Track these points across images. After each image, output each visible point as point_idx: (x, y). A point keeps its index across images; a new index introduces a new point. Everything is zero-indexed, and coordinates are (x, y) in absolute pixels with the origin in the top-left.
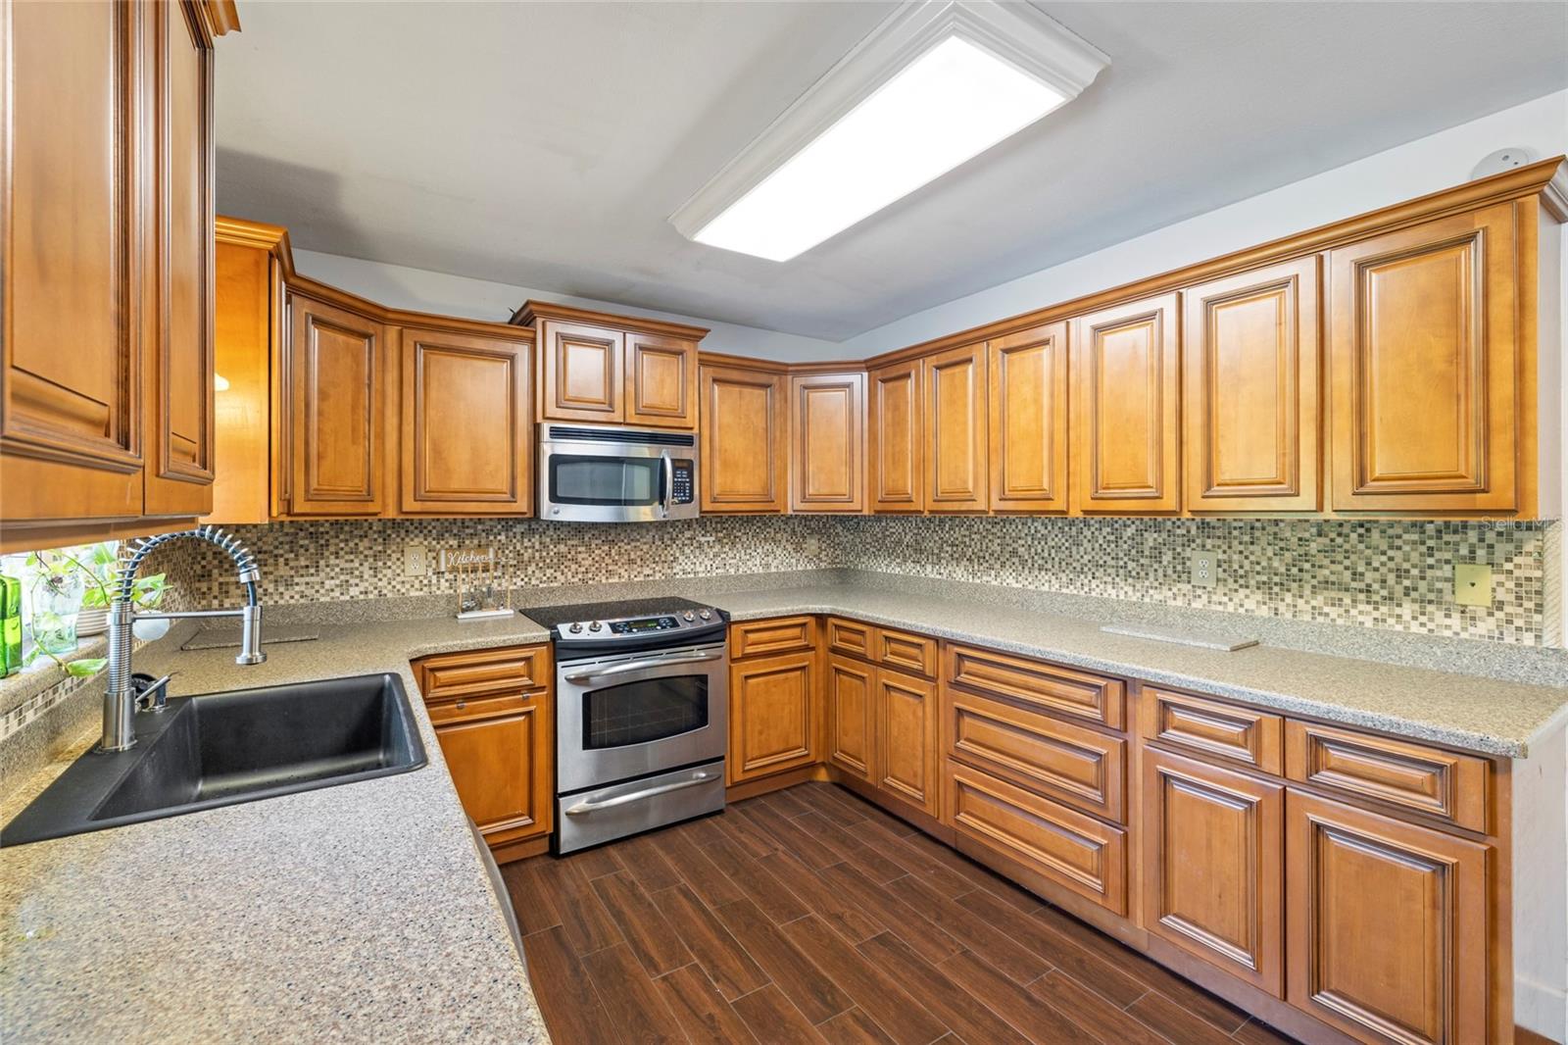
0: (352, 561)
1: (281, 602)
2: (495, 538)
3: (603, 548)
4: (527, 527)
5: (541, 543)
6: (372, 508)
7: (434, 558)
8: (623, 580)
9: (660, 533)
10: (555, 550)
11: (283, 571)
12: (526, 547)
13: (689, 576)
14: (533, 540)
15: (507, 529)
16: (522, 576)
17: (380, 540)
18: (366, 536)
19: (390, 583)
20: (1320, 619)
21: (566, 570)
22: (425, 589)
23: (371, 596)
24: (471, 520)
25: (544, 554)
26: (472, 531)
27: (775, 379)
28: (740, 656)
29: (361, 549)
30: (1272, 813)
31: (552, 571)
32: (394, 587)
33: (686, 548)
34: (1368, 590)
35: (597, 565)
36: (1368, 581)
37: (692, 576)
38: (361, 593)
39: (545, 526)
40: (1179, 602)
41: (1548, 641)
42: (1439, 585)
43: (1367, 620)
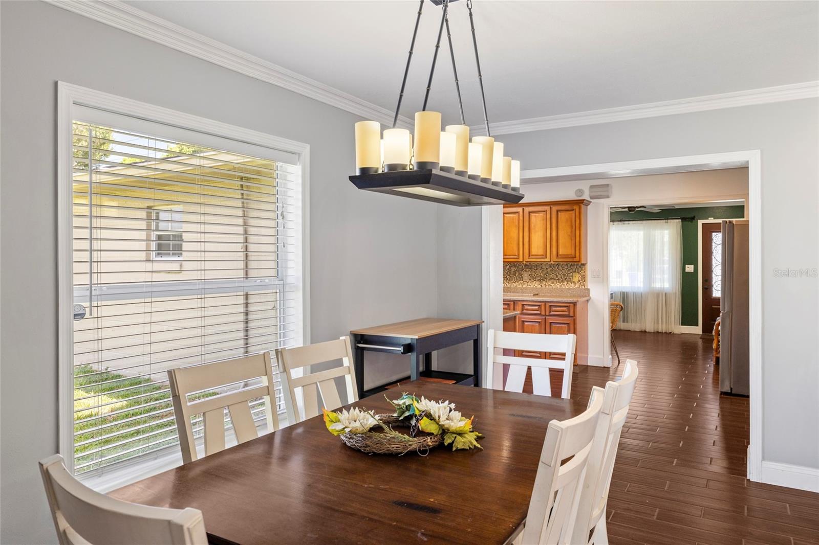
20: (550, 287)
30: (543, 322)
34: (559, 280)
36: (559, 277)
40: (520, 286)
41: (586, 287)
42: (571, 277)
43: (558, 286)
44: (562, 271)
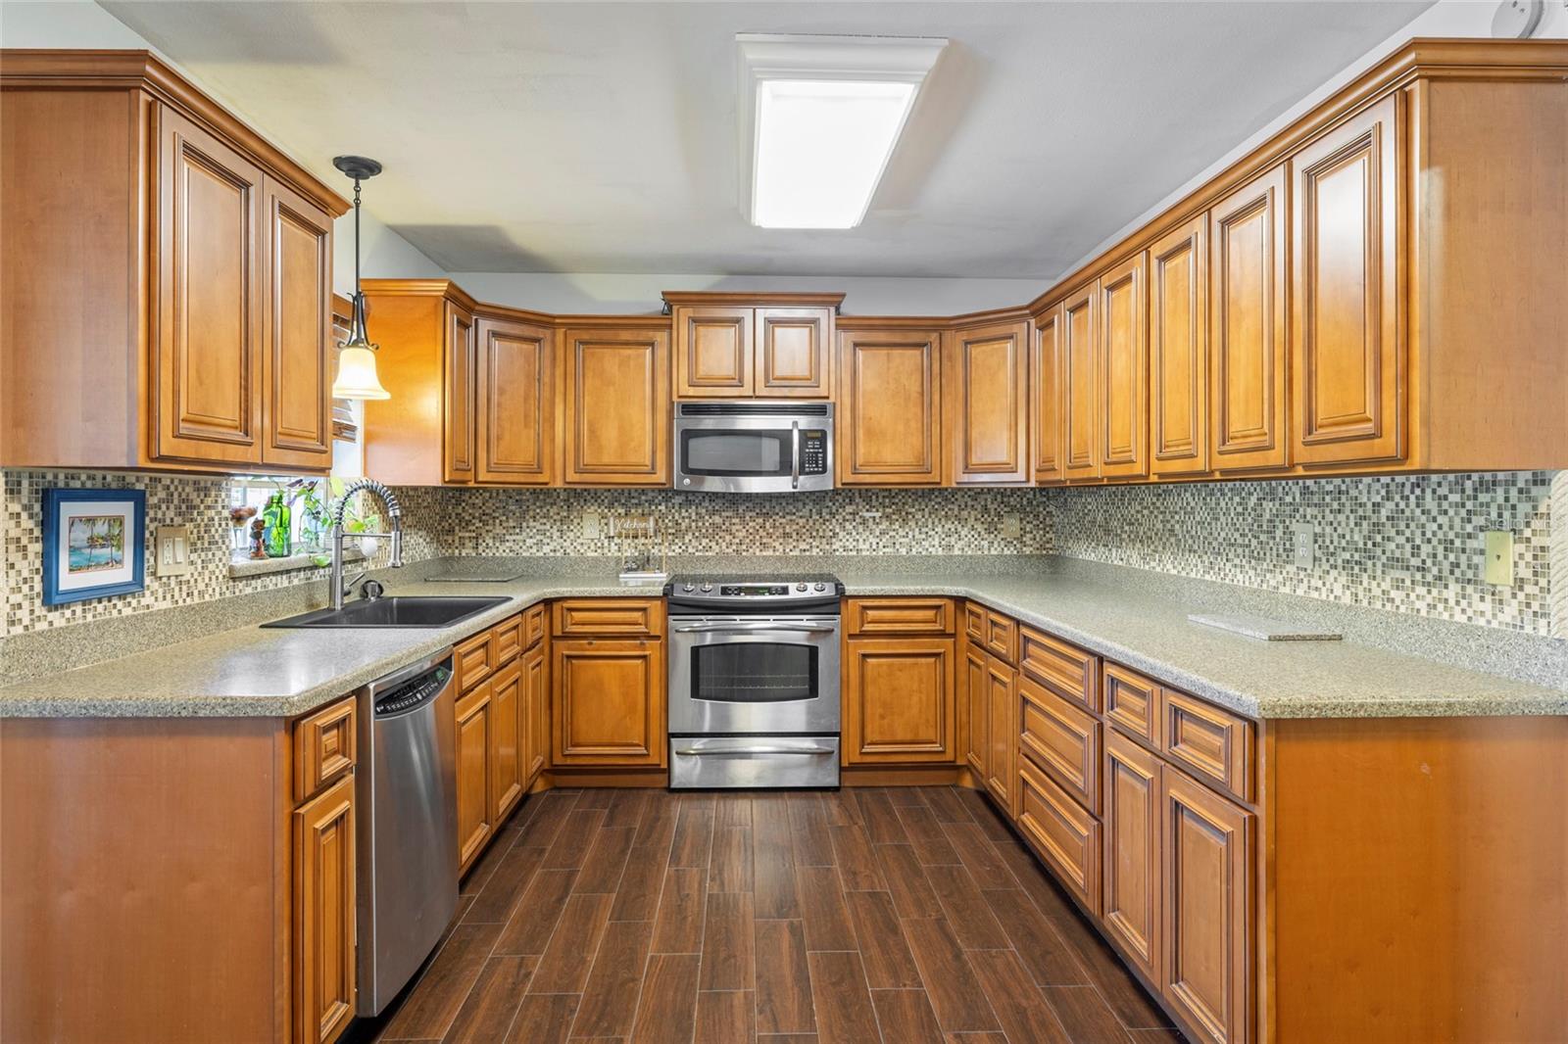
0: (545, 524)
1: (497, 554)
2: (656, 508)
3: (757, 520)
4: (684, 498)
5: (697, 514)
6: (541, 478)
7: (606, 524)
8: (778, 554)
9: (818, 507)
10: (710, 521)
11: (499, 530)
12: (683, 518)
13: (850, 553)
14: (690, 511)
15: (667, 500)
16: (680, 544)
17: (565, 507)
18: (555, 504)
19: (572, 544)
20: (1388, 606)
21: (720, 541)
22: (599, 551)
23: (558, 554)
24: (636, 490)
25: (700, 524)
26: (636, 501)
27: (934, 337)
28: (857, 632)
29: (551, 514)
30: (1157, 792)
31: (707, 540)
32: (575, 547)
33: (847, 523)
34: (1422, 569)
35: (751, 537)
36: (1424, 556)
37: (855, 553)
38: (551, 551)
39: (701, 498)
40: (1287, 590)
42: (1476, 559)
43: (1421, 605)
44: (1440, 519)
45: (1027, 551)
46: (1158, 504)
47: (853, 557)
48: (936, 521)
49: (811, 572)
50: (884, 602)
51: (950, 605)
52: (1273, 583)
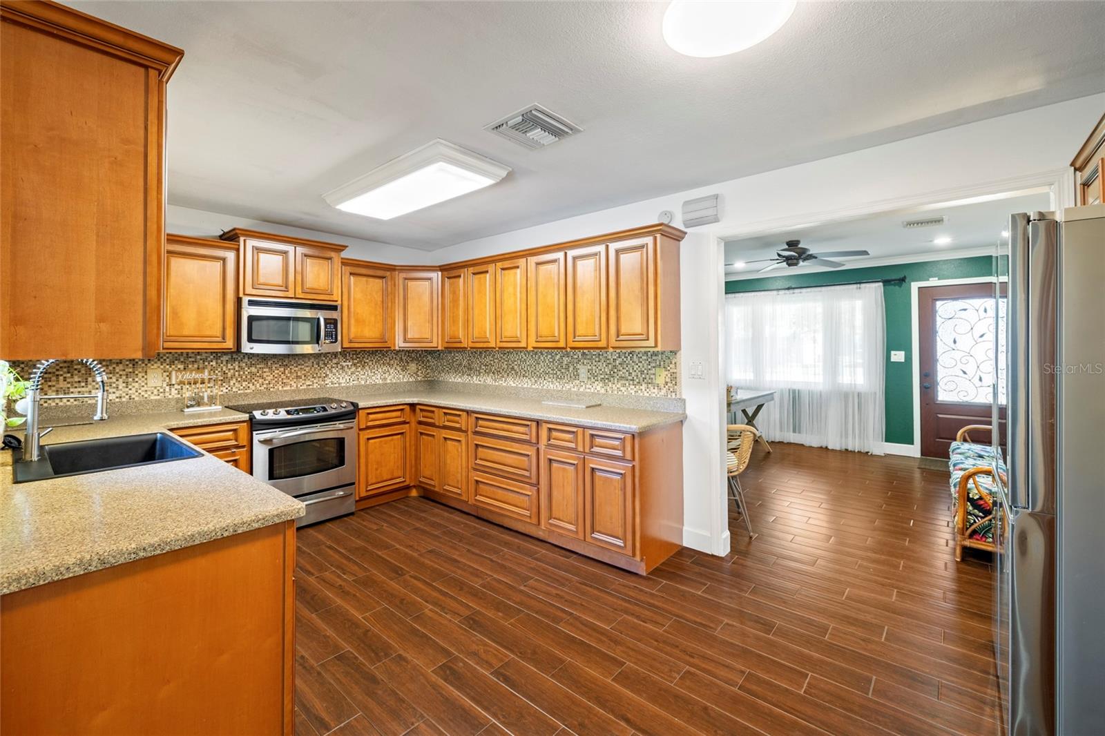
0: (111, 378)
1: (61, 404)
2: (209, 363)
3: (280, 369)
4: (230, 357)
5: (239, 367)
7: (168, 376)
8: (293, 388)
9: (317, 360)
10: (249, 371)
11: (62, 384)
12: (229, 369)
13: (335, 385)
14: (234, 365)
15: (217, 358)
16: (227, 386)
17: (131, 365)
18: (121, 363)
19: (137, 392)
20: (620, 393)
21: (256, 383)
22: (161, 395)
23: (124, 399)
24: (193, 353)
25: (241, 373)
26: (193, 360)
27: (388, 274)
28: (364, 427)
29: (117, 371)
31: (247, 383)
32: (140, 394)
33: (333, 369)
34: (633, 380)
35: (276, 379)
36: (633, 376)
37: (337, 385)
38: (117, 397)
39: (242, 356)
40: (575, 389)
41: (678, 396)
42: (652, 376)
43: (633, 392)
44: (639, 364)
45: (419, 379)
46: (504, 357)
47: (337, 387)
48: (379, 367)
49: (313, 397)
50: (378, 410)
51: (407, 408)
52: (568, 387)
